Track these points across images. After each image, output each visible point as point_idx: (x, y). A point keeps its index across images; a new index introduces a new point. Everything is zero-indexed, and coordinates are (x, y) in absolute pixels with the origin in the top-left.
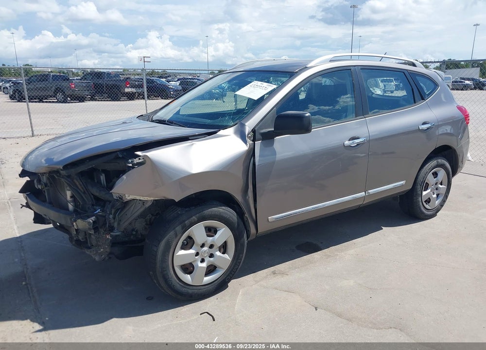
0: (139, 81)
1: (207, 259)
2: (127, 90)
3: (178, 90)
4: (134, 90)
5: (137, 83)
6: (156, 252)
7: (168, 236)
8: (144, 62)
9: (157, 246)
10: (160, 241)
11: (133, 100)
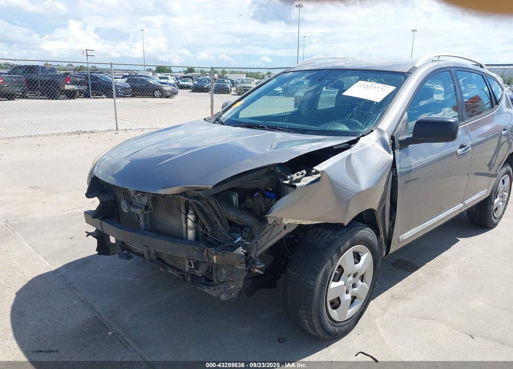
0: (81, 77)
1: (351, 290)
2: (67, 87)
3: (126, 89)
4: (75, 87)
5: (78, 79)
6: (313, 287)
7: (326, 267)
8: (87, 56)
9: (314, 280)
10: (317, 273)
11: (74, 98)
